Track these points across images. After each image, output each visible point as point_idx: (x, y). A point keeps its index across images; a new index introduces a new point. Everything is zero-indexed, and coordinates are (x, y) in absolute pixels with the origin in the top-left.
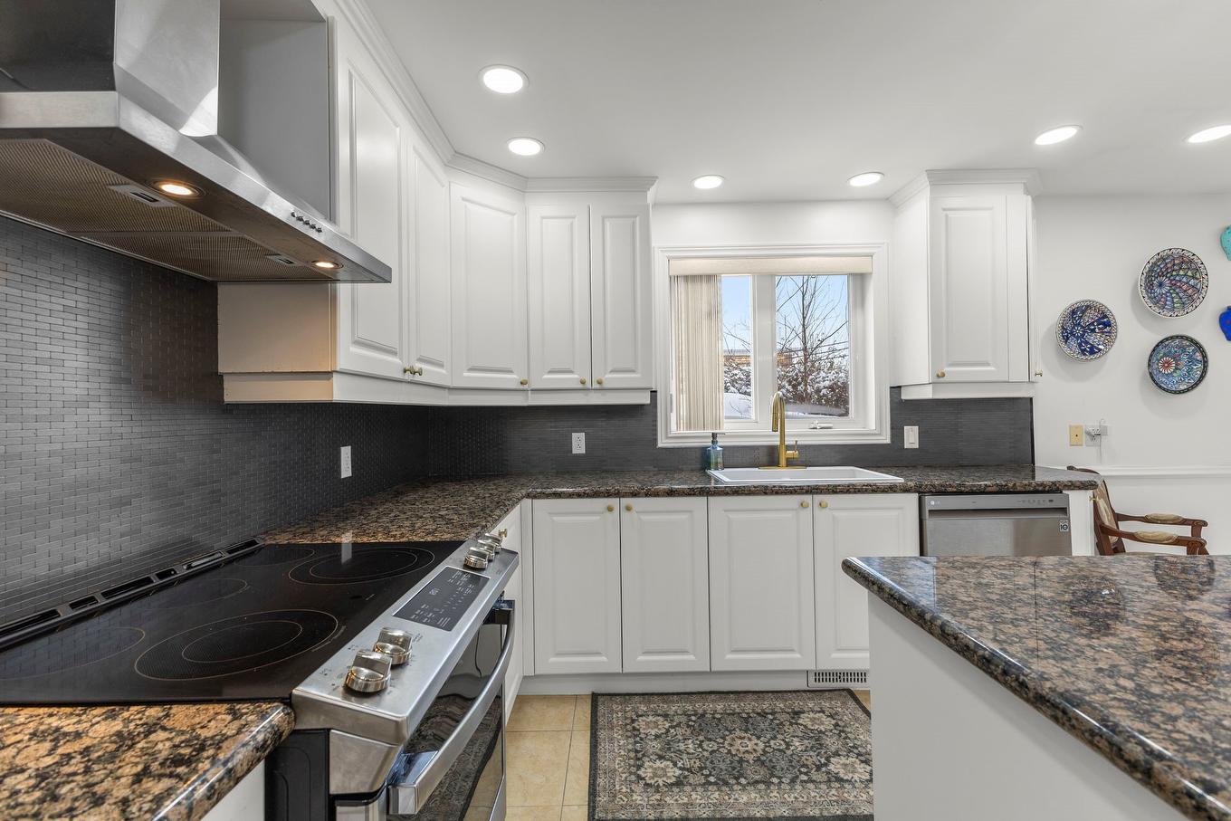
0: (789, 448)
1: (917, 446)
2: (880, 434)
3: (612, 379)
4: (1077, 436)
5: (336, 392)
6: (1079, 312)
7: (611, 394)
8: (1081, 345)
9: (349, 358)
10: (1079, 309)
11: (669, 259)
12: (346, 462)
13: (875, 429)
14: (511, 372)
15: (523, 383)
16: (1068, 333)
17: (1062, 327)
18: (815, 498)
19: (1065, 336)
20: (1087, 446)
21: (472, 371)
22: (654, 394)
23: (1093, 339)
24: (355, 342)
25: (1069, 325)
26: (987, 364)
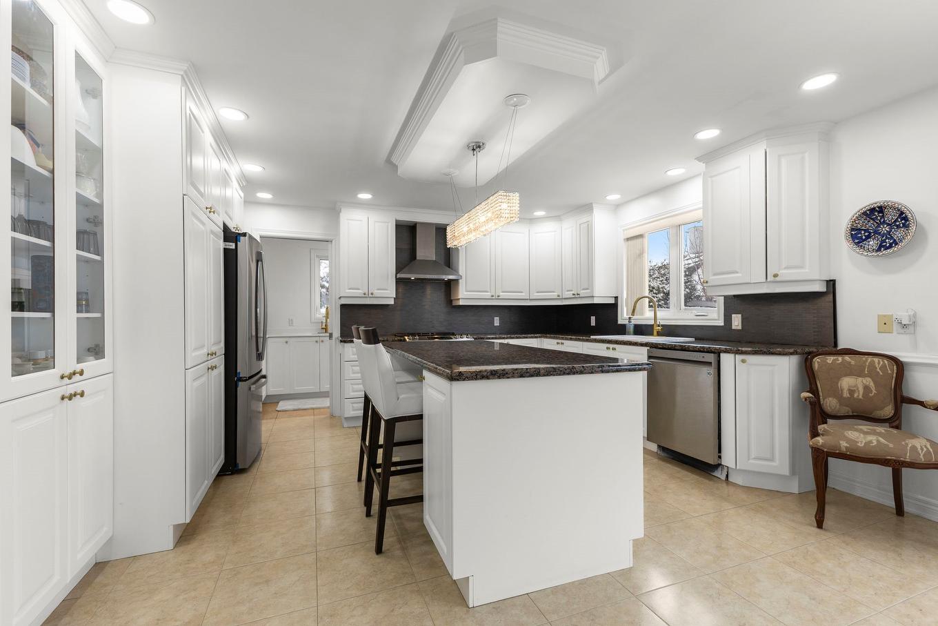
0: (659, 326)
1: (740, 328)
2: (718, 320)
3: (583, 293)
4: (885, 324)
5: (461, 303)
6: (875, 213)
7: (583, 299)
8: (884, 241)
9: (464, 295)
10: (872, 210)
11: (624, 230)
12: (497, 322)
13: (715, 316)
14: (554, 292)
15: (559, 296)
16: (870, 233)
17: (852, 229)
18: (611, 346)
19: (862, 236)
20: (898, 333)
21: (538, 292)
22: (616, 298)
23: (898, 234)
24: (467, 291)
25: (871, 225)
26: (737, 272)
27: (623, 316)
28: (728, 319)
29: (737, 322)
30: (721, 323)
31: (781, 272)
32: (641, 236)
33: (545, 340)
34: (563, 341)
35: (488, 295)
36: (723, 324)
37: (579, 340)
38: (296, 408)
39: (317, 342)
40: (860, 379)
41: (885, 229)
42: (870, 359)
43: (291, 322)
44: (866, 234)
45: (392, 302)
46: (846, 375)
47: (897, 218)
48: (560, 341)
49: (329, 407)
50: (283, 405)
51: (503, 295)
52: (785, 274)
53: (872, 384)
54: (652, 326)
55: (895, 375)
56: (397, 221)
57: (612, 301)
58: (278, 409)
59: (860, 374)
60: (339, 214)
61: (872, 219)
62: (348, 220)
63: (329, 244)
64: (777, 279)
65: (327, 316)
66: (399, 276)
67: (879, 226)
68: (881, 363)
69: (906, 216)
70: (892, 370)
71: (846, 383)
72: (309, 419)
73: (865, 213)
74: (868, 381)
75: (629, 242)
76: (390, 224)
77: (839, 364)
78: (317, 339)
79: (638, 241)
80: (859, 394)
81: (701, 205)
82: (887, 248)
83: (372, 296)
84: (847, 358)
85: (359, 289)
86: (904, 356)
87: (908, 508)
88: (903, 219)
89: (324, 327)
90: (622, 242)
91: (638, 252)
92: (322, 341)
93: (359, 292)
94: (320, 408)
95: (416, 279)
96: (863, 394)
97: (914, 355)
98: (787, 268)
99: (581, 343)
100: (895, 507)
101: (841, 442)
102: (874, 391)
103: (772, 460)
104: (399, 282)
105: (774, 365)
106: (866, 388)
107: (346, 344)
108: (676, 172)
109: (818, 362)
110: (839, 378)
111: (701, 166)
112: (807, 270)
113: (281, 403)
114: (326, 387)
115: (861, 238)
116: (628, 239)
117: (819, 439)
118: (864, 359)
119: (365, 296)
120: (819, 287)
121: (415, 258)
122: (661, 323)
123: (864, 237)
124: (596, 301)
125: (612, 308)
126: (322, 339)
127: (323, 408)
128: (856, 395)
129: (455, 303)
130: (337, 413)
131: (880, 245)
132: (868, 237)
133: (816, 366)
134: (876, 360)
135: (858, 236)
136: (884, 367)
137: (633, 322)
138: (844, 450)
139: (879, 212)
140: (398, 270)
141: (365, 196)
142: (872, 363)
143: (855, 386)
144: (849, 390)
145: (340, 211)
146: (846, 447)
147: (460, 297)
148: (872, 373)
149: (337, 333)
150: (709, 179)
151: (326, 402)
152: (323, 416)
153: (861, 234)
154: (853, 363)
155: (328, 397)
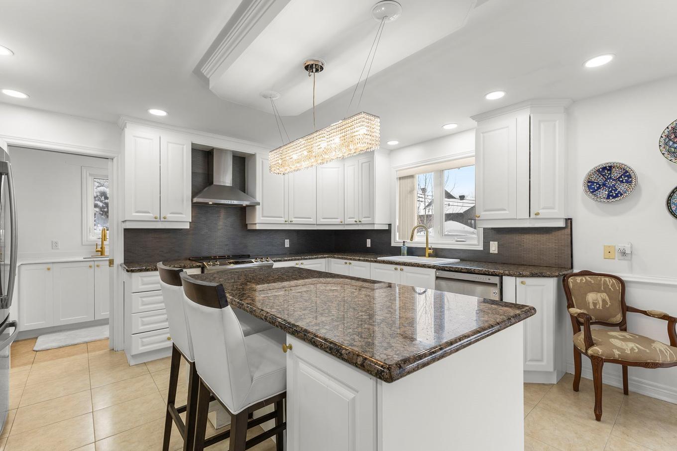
0: (430, 249)
1: (496, 252)
2: (478, 245)
3: (364, 220)
4: (609, 253)
5: (258, 227)
6: (606, 170)
7: (364, 226)
8: (611, 192)
9: (261, 220)
10: (604, 168)
11: (397, 171)
12: (287, 243)
13: (476, 242)
14: (337, 219)
15: (342, 222)
16: (600, 185)
17: (589, 182)
18: (399, 267)
19: (594, 187)
20: (619, 260)
21: (323, 219)
22: (390, 225)
23: (621, 187)
24: (263, 217)
25: (601, 180)
26: (504, 210)
27: (396, 240)
28: (486, 245)
29: (494, 247)
30: (481, 248)
31: (540, 211)
32: (412, 177)
33: (332, 259)
34: (350, 261)
35: (282, 220)
36: (482, 249)
37: (367, 261)
38: (61, 344)
39: (90, 267)
40: (599, 294)
41: (611, 183)
42: (603, 278)
43: (55, 245)
44: (598, 186)
45: (187, 226)
46: (590, 292)
47: (621, 176)
48: (348, 261)
49: (108, 339)
50: (42, 342)
51: (295, 221)
52: (544, 213)
53: (607, 298)
54: (424, 249)
55: (620, 291)
56: (193, 145)
57: (387, 228)
58: (36, 348)
59: (599, 291)
60: (123, 129)
61: (602, 175)
62: (134, 136)
63: (109, 162)
64: (538, 217)
65: (104, 238)
66: (195, 200)
67: (606, 181)
68: (611, 282)
69: (630, 175)
70: (618, 287)
71: (591, 297)
72: (81, 358)
73: (598, 171)
74: (604, 296)
75: (402, 181)
76: (185, 146)
77: (584, 283)
78: (92, 264)
79: (409, 180)
80: (600, 306)
81: (474, 154)
82: (614, 197)
83: (165, 219)
84: (588, 278)
85: (149, 213)
86: (625, 277)
87: (630, 388)
88: (627, 176)
89: (99, 249)
90: (396, 180)
91: (409, 189)
92: (98, 266)
93: (150, 216)
94: (95, 341)
95: (214, 204)
96: (602, 305)
97: (630, 275)
98: (543, 208)
99: (369, 263)
100: (623, 388)
101: (614, 351)
102: (609, 304)
103: (541, 360)
104: (195, 206)
105: (543, 286)
106: (604, 301)
107: (134, 274)
108: (450, 127)
109: (572, 282)
110: (586, 294)
111: (474, 123)
112: (556, 211)
113: (41, 340)
114: (103, 314)
115: (594, 188)
116: (400, 178)
117: (595, 348)
118: (599, 278)
119: (156, 220)
120: (561, 224)
121: (212, 183)
122: (433, 247)
123: (596, 188)
124: (376, 227)
125: (386, 233)
126: (96, 263)
127: (100, 340)
128: (597, 307)
129: (249, 227)
130: (119, 346)
131: (608, 194)
132: (599, 188)
133: (571, 285)
134: (607, 279)
135: (592, 186)
136: (613, 285)
137: (407, 245)
138: (617, 356)
139: (608, 170)
140: (194, 194)
141: (158, 113)
142: (605, 282)
143: (596, 300)
144: (593, 303)
145: (125, 126)
146: (619, 355)
147: (257, 221)
148: (606, 290)
149: (119, 258)
150: (481, 134)
151: (104, 332)
152: (101, 352)
153: (594, 185)
154: (593, 282)
155: (108, 323)
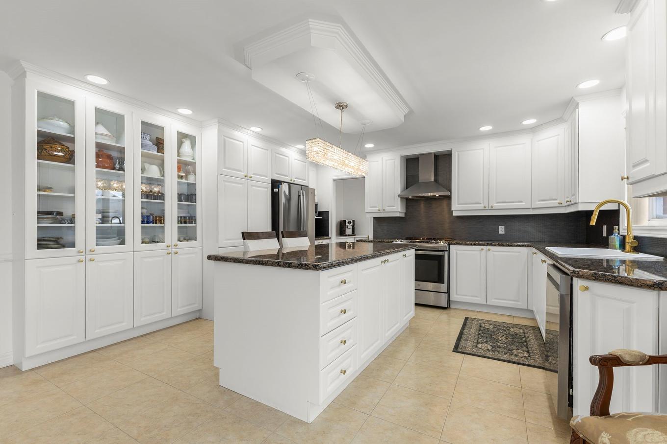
3: (572, 200)
5: (454, 214)
9: (456, 208)
12: (501, 230)
14: (556, 200)
21: (540, 201)
24: (459, 204)
26: (648, 161)
35: (480, 206)
56: (402, 157)
76: (396, 160)
83: (385, 211)
85: (375, 207)
95: (413, 197)
121: (418, 180)
124: (580, 208)
147: (453, 209)
